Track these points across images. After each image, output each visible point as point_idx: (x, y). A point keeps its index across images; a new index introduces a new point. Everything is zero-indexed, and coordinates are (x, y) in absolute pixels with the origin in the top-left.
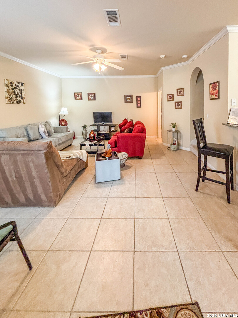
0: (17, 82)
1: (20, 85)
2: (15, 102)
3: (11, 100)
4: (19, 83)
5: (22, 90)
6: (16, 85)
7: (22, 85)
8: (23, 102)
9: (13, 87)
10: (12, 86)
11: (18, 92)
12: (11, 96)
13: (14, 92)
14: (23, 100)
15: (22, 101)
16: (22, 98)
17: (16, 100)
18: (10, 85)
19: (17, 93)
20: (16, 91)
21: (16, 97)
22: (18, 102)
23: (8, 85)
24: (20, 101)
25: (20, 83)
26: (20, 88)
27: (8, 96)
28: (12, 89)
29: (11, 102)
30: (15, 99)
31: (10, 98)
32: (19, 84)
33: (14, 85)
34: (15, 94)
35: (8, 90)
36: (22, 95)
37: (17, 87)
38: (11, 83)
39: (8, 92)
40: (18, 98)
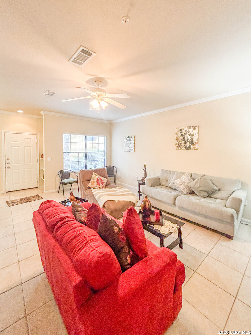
0: (188, 127)
1: (191, 129)
2: (184, 148)
3: (179, 146)
4: (190, 127)
5: (193, 135)
6: (186, 130)
7: (194, 129)
8: (194, 148)
9: (183, 134)
10: (181, 133)
11: (188, 137)
12: (180, 143)
13: (184, 138)
14: (194, 145)
15: (192, 146)
16: (192, 144)
17: (185, 146)
18: (179, 132)
19: (187, 139)
20: (185, 137)
21: (186, 143)
22: (187, 148)
23: (177, 133)
24: (190, 146)
25: (192, 127)
26: (191, 133)
27: (177, 142)
28: (182, 135)
29: (179, 148)
30: (183, 145)
31: (179, 145)
32: (189, 129)
33: (184, 132)
34: (184, 140)
35: (177, 137)
36: (192, 141)
37: (188, 133)
38: (181, 130)
39: (177, 139)
40: (188, 144)
